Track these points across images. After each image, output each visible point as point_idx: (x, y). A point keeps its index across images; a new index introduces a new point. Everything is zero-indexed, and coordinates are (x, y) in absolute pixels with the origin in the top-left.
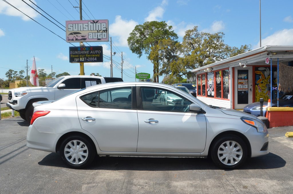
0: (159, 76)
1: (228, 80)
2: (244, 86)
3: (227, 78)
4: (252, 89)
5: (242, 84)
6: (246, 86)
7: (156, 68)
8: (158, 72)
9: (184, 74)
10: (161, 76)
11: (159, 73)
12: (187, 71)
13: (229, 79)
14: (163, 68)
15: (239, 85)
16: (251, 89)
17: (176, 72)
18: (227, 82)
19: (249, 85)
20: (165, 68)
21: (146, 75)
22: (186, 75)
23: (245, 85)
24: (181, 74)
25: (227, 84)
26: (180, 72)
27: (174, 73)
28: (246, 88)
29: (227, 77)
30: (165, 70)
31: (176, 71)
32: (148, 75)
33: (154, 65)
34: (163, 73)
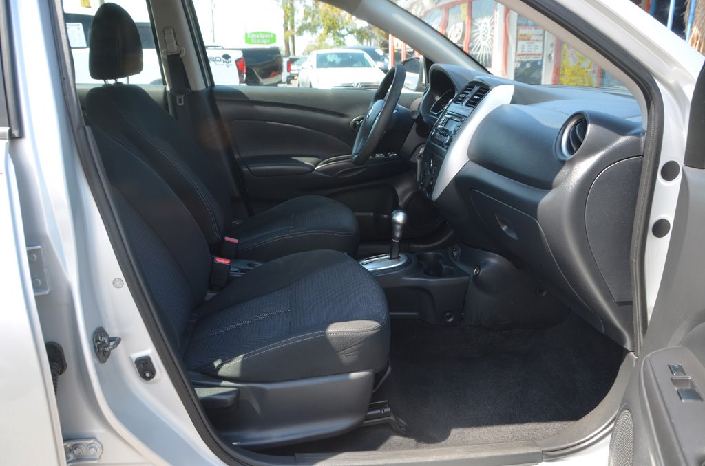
0: (295, 36)
1: (489, 28)
2: (533, 47)
3: (485, 24)
4: (553, 55)
5: (529, 39)
6: (537, 48)
7: (288, 19)
8: (293, 27)
9: (351, 33)
10: (299, 37)
11: (296, 30)
12: (356, 25)
13: (492, 24)
14: (306, 19)
15: (520, 43)
16: (550, 56)
17: (334, 28)
18: (484, 36)
19: (545, 42)
20: (309, 20)
21: (267, 37)
22: (355, 34)
23: (536, 43)
24: (344, 32)
25: (484, 40)
26: (343, 28)
27: (329, 29)
28: (537, 52)
29: (487, 20)
30: (309, 24)
31: (333, 24)
32: (272, 36)
33: (285, 11)
34: (303, 30)
